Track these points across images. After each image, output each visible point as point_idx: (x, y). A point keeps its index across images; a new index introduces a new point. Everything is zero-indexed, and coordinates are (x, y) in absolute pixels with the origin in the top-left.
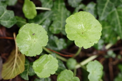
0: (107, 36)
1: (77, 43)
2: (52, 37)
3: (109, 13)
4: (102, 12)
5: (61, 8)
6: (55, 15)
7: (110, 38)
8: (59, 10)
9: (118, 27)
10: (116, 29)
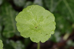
0: (62, 27)
1: (33, 39)
2: (8, 42)
3: (57, 4)
4: (50, 4)
5: (9, 11)
6: (4, 19)
7: (65, 28)
8: (7, 13)
9: (70, 15)
10: (69, 18)
